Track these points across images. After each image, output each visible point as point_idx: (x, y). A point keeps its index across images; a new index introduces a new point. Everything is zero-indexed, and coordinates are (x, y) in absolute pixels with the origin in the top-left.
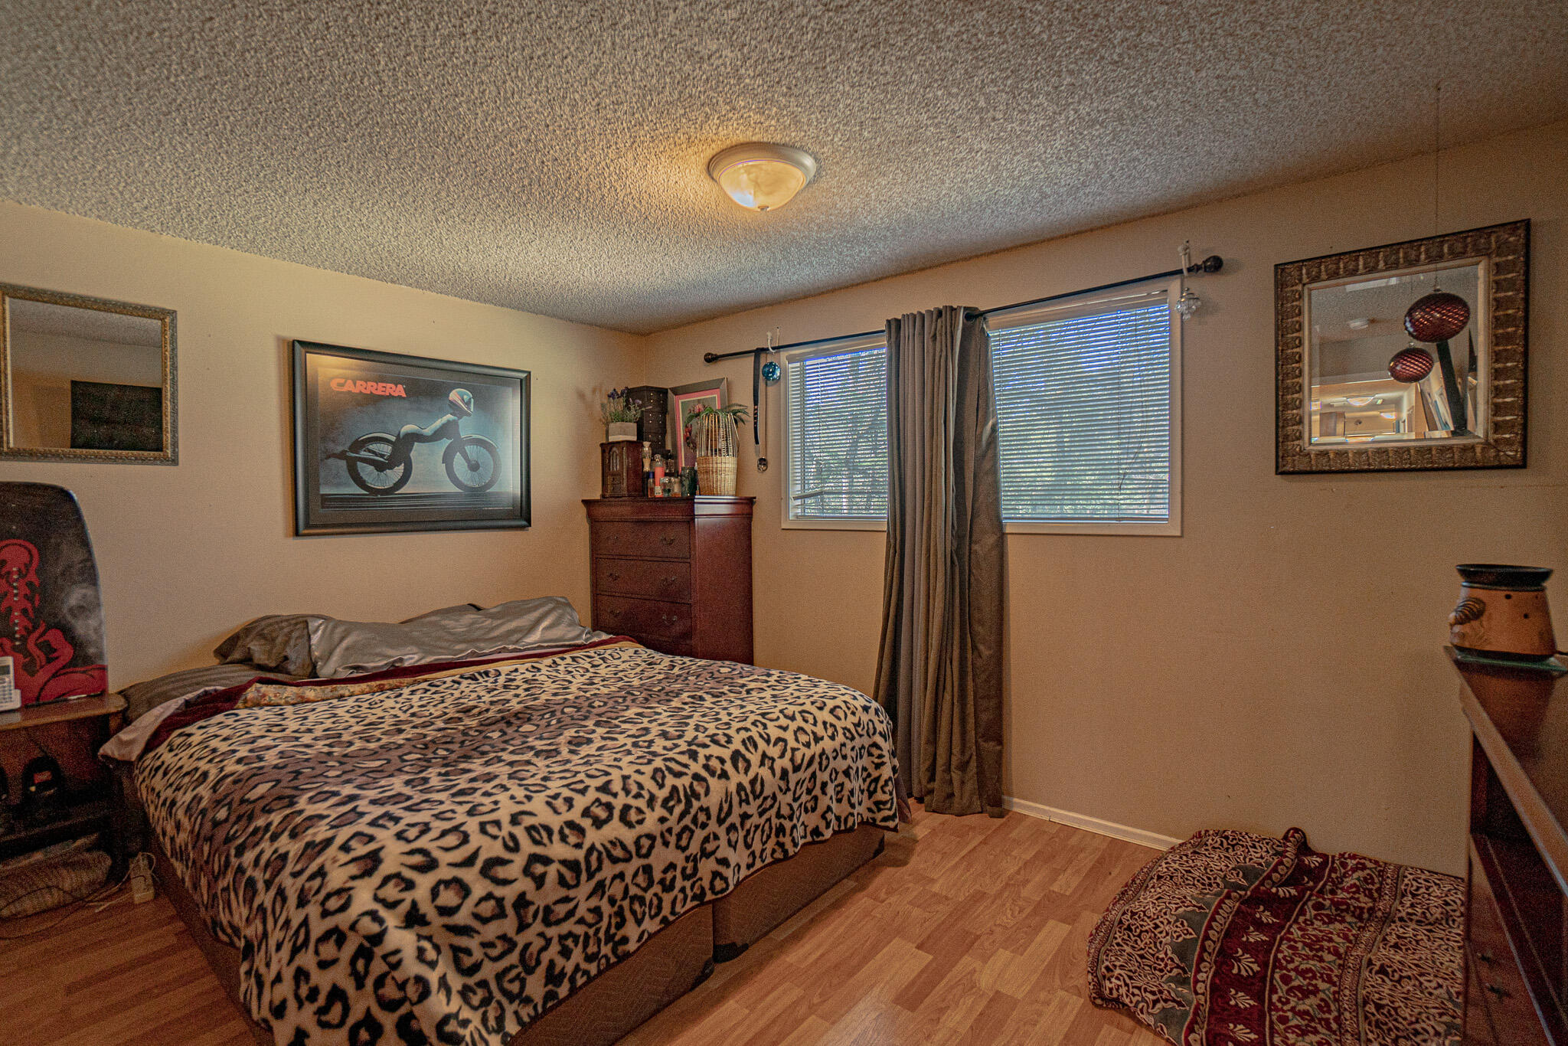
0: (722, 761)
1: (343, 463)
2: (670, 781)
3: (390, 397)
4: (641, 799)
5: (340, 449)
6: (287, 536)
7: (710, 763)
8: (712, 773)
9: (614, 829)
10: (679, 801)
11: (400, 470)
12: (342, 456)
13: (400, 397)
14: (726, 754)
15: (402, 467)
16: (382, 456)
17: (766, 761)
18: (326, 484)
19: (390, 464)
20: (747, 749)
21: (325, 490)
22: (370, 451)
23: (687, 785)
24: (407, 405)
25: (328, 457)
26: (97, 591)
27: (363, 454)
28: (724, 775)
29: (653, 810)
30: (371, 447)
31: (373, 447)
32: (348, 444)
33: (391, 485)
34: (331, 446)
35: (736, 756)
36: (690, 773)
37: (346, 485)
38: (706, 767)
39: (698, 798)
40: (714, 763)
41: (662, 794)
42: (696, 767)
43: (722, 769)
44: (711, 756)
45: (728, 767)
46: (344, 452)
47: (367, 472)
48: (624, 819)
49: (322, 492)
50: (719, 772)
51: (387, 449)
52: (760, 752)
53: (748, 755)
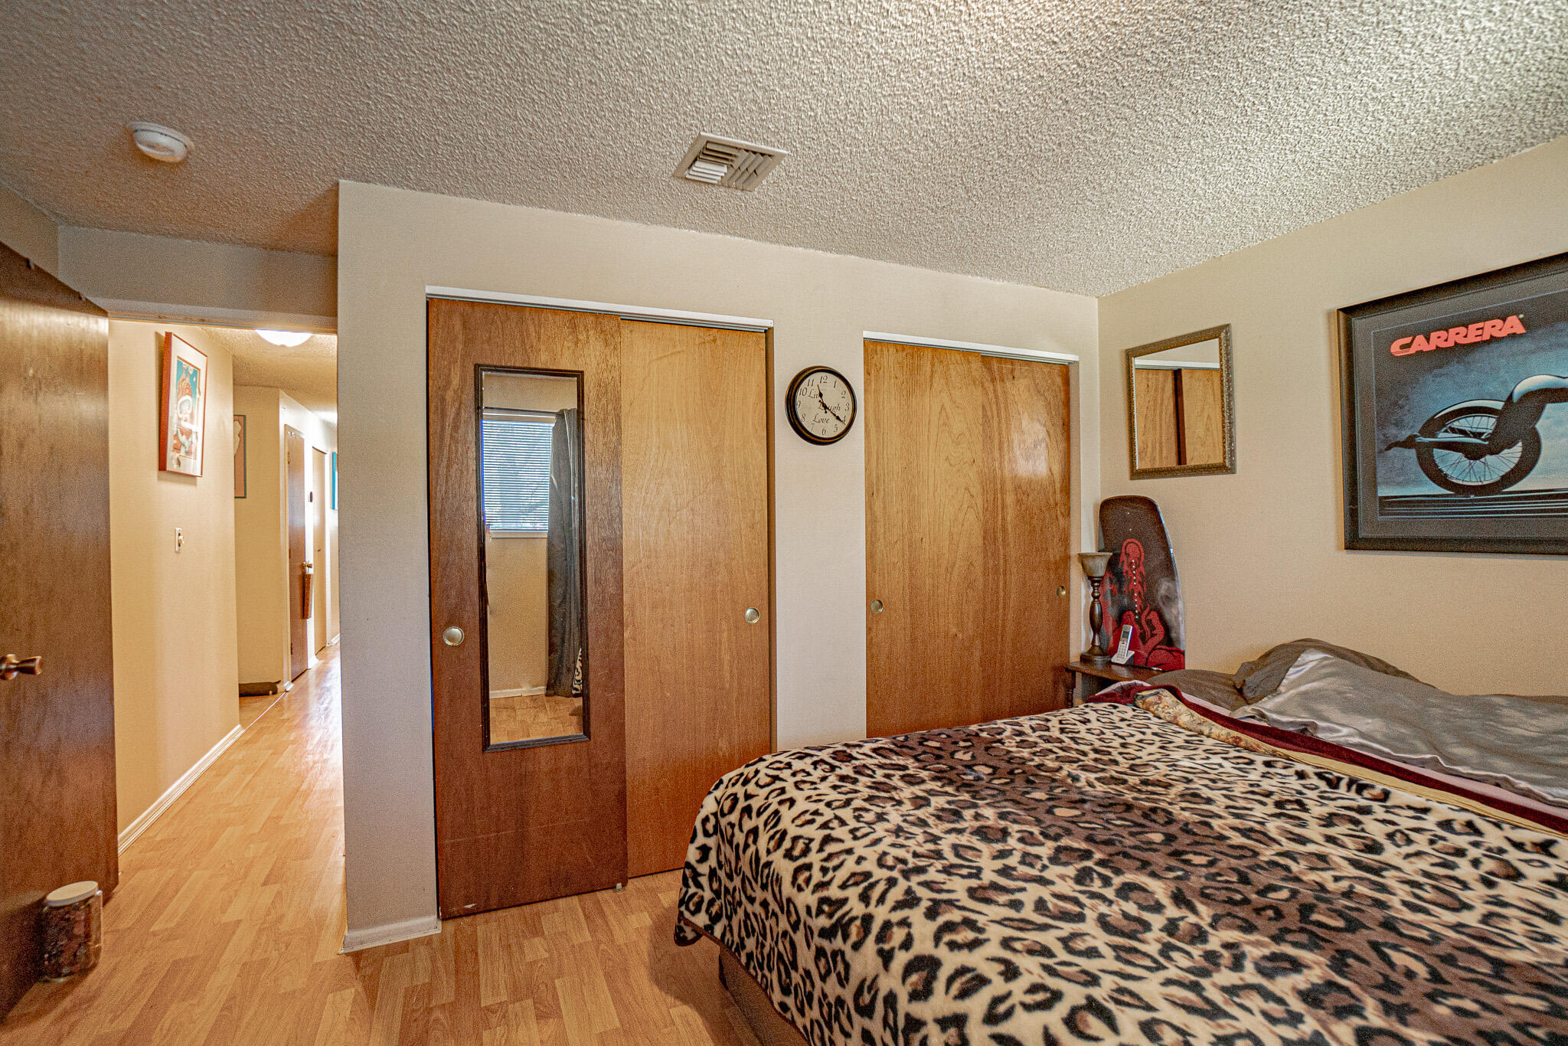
0: (907, 944)
1: (1412, 453)
2: (853, 893)
3: (1493, 339)
4: (821, 874)
5: (1404, 434)
6: (1339, 549)
7: (895, 929)
8: (881, 938)
9: (784, 868)
10: (830, 916)
11: (1513, 455)
12: (1409, 443)
13: (1513, 336)
14: (924, 945)
15: (1518, 448)
16: (1478, 435)
17: (952, 1031)
18: (1387, 483)
19: (1495, 445)
20: (950, 981)
21: (1383, 492)
22: (1453, 430)
23: (854, 913)
24: (1527, 345)
25: (1389, 448)
26: (1175, 586)
27: (1443, 436)
28: (886, 957)
29: (813, 892)
30: (1456, 425)
31: (1462, 423)
32: (1419, 426)
33: (1496, 478)
34: (1392, 431)
35: (927, 965)
36: (871, 909)
37: (1417, 482)
38: (887, 926)
39: (845, 937)
40: (898, 935)
41: (834, 892)
42: (881, 914)
43: (892, 949)
44: (909, 925)
45: (901, 958)
46: (1412, 438)
47: (1453, 464)
48: (797, 871)
49: (1380, 495)
50: (886, 947)
51: (1486, 424)
52: (960, 1007)
53: (939, 985)
